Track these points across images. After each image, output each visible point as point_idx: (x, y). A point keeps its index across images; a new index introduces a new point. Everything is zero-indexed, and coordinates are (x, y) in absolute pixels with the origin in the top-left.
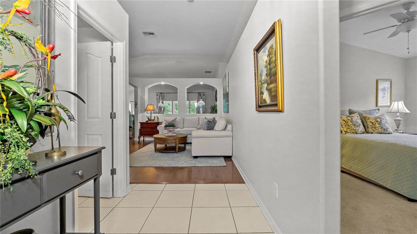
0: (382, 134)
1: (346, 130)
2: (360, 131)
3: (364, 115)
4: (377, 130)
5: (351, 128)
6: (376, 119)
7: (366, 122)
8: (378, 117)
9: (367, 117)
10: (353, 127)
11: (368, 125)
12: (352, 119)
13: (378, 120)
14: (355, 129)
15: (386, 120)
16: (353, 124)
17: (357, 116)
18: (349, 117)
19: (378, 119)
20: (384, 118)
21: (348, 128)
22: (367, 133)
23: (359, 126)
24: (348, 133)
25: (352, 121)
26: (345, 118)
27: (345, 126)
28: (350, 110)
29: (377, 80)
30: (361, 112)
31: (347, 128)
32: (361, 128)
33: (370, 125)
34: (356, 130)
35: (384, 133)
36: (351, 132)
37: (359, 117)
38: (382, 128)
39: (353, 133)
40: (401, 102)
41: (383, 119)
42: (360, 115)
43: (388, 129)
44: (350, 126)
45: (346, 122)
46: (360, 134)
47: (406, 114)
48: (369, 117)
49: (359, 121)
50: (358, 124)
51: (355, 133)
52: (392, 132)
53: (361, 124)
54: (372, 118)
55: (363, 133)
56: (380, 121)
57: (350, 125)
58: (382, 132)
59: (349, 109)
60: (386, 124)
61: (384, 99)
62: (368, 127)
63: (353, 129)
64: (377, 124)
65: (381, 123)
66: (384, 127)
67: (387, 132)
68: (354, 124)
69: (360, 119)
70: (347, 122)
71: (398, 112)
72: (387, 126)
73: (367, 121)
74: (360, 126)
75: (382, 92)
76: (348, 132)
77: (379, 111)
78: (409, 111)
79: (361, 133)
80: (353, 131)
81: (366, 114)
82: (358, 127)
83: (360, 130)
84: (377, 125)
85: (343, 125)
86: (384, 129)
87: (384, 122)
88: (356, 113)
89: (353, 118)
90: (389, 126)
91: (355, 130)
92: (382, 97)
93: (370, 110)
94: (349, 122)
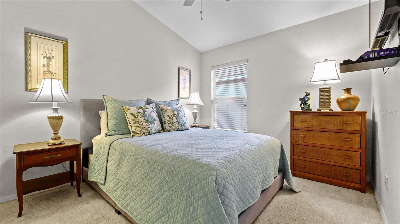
0: (179, 130)
1: (135, 129)
2: (153, 130)
3: (161, 106)
4: (174, 126)
5: (141, 127)
6: (173, 112)
7: (163, 116)
8: (176, 109)
9: (164, 109)
10: (145, 124)
11: (165, 120)
12: (144, 112)
13: (176, 113)
14: (147, 127)
15: (184, 113)
16: (144, 120)
17: (152, 108)
18: (140, 109)
19: (175, 111)
20: (182, 110)
21: (138, 127)
22: (164, 131)
23: (153, 122)
24: (137, 135)
25: (144, 115)
26: (135, 110)
27: (134, 124)
28: (148, 100)
29: (179, 68)
30: (160, 102)
31: (136, 126)
32: (157, 125)
33: (167, 120)
34: (149, 128)
35: (181, 129)
36: (141, 132)
37: (155, 109)
38: (179, 123)
39: (144, 133)
40: (197, 93)
41: (180, 111)
42: (157, 106)
43: (185, 124)
44: (141, 123)
45: (135, 117)
46: (154, 133)
47: (201, 106)
48: (166, 109)
49: (155, 115)
50: (153, 119)
51: (147, 133)
52: (188, 128)
53: (157, 118)
54: (169, 110)
55: (159, 132)
56: (177, 114)
57: (140, 121)
58: (179, 128)
59: (147, 98)
60: (183, 118)
61: (185, 90)
62: (165, 123)
63: (145, 128)
64: (174, 118)
65: (178, 117)
66: (181, 122)
67: (184, 128)
68: (146, 119)
69: (155, 112)
70: (137, 116)
71: (195, 104)
72: (185, 119)
73: (164, 114)
74: (155, 122)
75: (183, 82)
76: (138, 133)
77: (179, 102)
78: (203, 103)
79: (156, 132)
80: (144, 131)
81: (165, 106)
82: (152, 124)
83: (154, 128)
84: (174, 120)
85: (131, 122)
86: (181, 124)
87: (182, 115)
88: (152, 103)
89: (147, 110)
90: (187, 121)
91: (147, 129)
92: (183, 87)
93: (170, 101)
94: (140, 116)
